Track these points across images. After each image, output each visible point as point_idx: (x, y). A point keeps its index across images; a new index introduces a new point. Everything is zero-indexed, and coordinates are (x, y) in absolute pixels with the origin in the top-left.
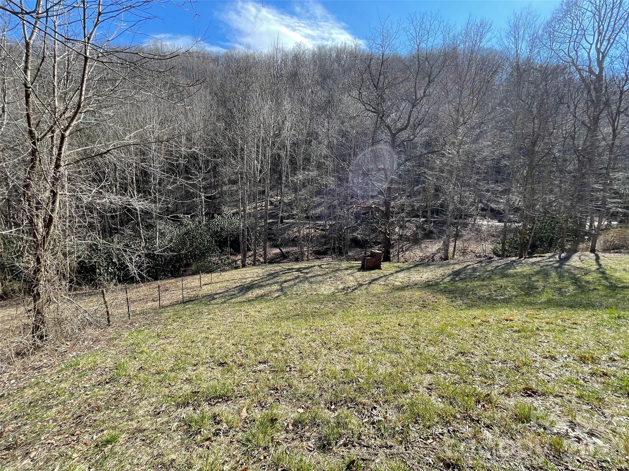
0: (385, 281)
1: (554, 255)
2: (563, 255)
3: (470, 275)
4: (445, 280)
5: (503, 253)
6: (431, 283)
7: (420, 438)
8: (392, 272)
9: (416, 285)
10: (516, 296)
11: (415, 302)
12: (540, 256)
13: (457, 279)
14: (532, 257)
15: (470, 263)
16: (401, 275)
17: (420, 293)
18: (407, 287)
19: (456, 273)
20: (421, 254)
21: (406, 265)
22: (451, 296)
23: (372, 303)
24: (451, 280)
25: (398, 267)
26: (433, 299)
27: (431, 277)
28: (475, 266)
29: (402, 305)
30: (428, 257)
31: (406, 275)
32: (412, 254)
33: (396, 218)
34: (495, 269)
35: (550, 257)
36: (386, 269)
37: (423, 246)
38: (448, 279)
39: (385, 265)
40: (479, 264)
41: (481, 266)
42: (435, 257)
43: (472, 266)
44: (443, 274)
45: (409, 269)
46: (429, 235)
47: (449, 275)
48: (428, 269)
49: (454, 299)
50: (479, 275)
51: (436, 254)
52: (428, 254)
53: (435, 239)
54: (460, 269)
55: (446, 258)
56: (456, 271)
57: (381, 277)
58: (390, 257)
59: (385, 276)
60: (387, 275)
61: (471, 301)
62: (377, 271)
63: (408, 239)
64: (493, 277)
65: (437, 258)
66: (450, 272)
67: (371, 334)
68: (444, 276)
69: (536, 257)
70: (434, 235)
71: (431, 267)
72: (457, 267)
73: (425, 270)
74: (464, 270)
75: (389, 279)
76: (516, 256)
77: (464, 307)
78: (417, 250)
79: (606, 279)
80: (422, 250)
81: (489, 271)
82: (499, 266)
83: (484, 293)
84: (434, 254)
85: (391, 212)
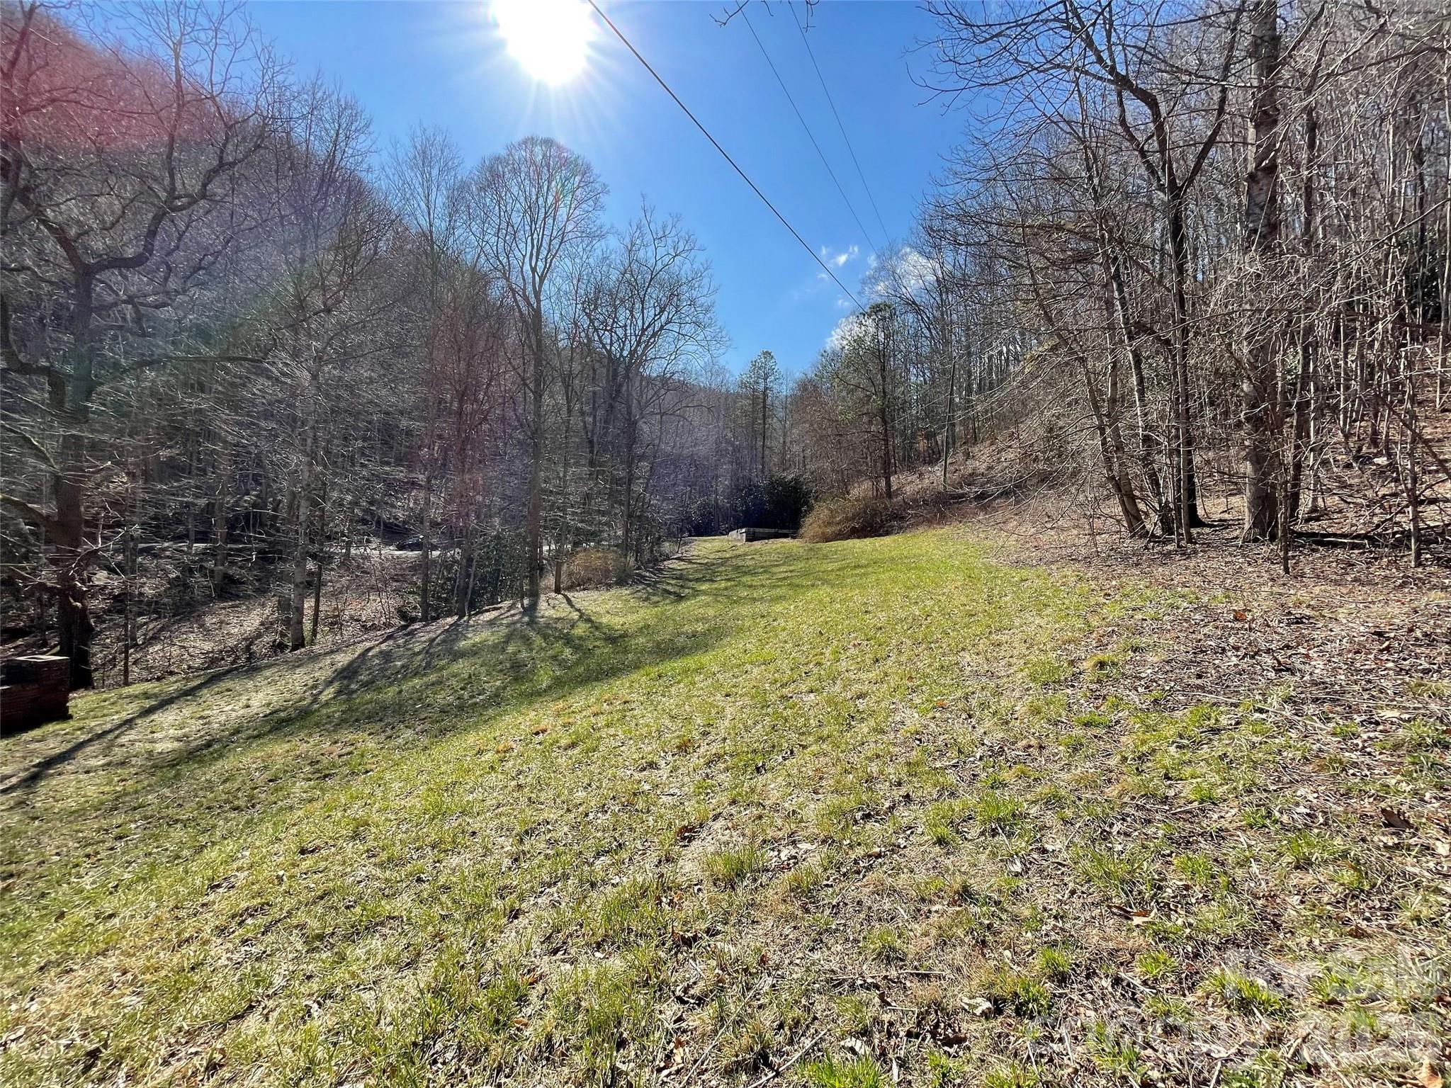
0: (106, 752)
1: (514, 604)
2: (526, 602)
3: (382, 670)
4: (323, 698)
5: (425, 613)
6: (282, 714)
7: (660, 1070)
8: (124, 715)
9: (237, 731)
10: (504, 688)
11: (290, 772)
12: (495, 609)
13: (353, 686)
14: (483, 613)
15: (368, 645)
16: (167, 718)
17: (287, 746)
18: (209, 745)
19: (347, 673)
20: (207, 646)
21: (172, 686)
22: (378, 726)
23: (119, 838)
24: (339, 692)
25: (146, 695)
26: (337, 749)
27: (276, 700)
28: (384, 647)
29: (251, 797)
30: (233, 650)
31: (187, 712)
32: (175, 651)
33: (106, 539)
34: (430, 645)
35: (510, 608)
36: (91, 713)
37: (209, 621)
38: (329, 693)
39: (79, 702)
40: (391, 642)
41: (399, 646)
42: (254, 648)
43: (377, 649)
44: (310, 683)
45: (191, 692)
46: (228, 590)
47: (329, 683)
48: (259, 679)
49: (389, 732)
50: (403, 666)
51: (259, 636)
52: (231, 643)
53: (248, 597)
54: (351, 663)
55: (299, 643)
56: (344, 669)
57: (81, 746)
58: (89, 673)
59: (100, 736)
60: (105, 733)
61: (432, 723)
62: (51, 727)
63: (153, 607)
64: (435, 662)
65: (260, 647)
66: (328, 673)
67: (221, 931)
68: (314, 687)
69: (488, 611)
70: (243, 587)
71: (267, 673)
72: (343, 659)
73: (250, 684)
74: (363, 662)
75: (123, 740)
76: (450, 614)
77: (425, 740)
78: (192, 636)
79: (597, 628)
80: (207, 633)
81: (419, 653)
82: (434, 639)
83: (444, 698)
84: (250, 641)
85: (87, 523)
